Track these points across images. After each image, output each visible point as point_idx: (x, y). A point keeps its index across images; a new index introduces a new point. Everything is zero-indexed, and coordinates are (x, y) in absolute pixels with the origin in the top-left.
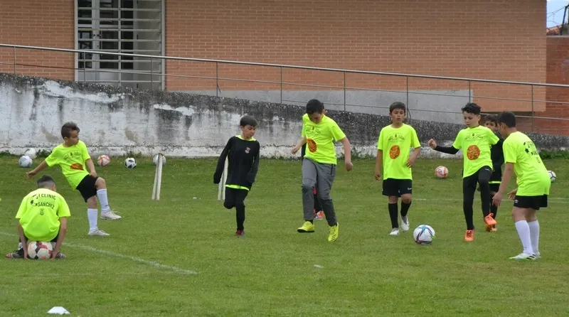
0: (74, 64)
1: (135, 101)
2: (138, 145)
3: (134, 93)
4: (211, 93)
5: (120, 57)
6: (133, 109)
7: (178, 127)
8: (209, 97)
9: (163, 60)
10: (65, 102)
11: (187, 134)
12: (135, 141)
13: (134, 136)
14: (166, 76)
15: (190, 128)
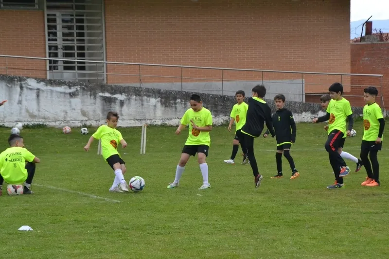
0: (46, 68)
1: (87, 91)
2: (89, 119)
3: (86, 86)
4: (137, 85)
5: (76, 63)
6: (86, 96)
7: (114, 107)
8: (135, 88)
9: (105, 64)
10: (41, 92)
11: (121, 112)
12: (88, 117)
13: (87, 114)
14: (107, 75)
15: (123, 108)
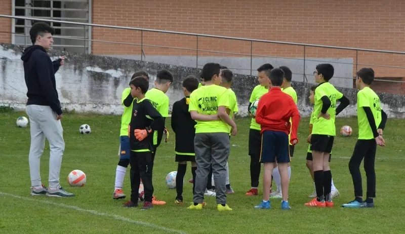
0: (11, 29)
1: (71, 64)
2: (72, 103)
3: (69, 56)
4: (137, 57)
5: (52, 24)
6: (68, 70)
7: (107, 87)
8: (135, 61)
9: (90, 27)
10: (8, 63)
11: (115, 94)
12: (70, 100)
13: (69, 95)
14: (92, 41)
15: (118, 89)
